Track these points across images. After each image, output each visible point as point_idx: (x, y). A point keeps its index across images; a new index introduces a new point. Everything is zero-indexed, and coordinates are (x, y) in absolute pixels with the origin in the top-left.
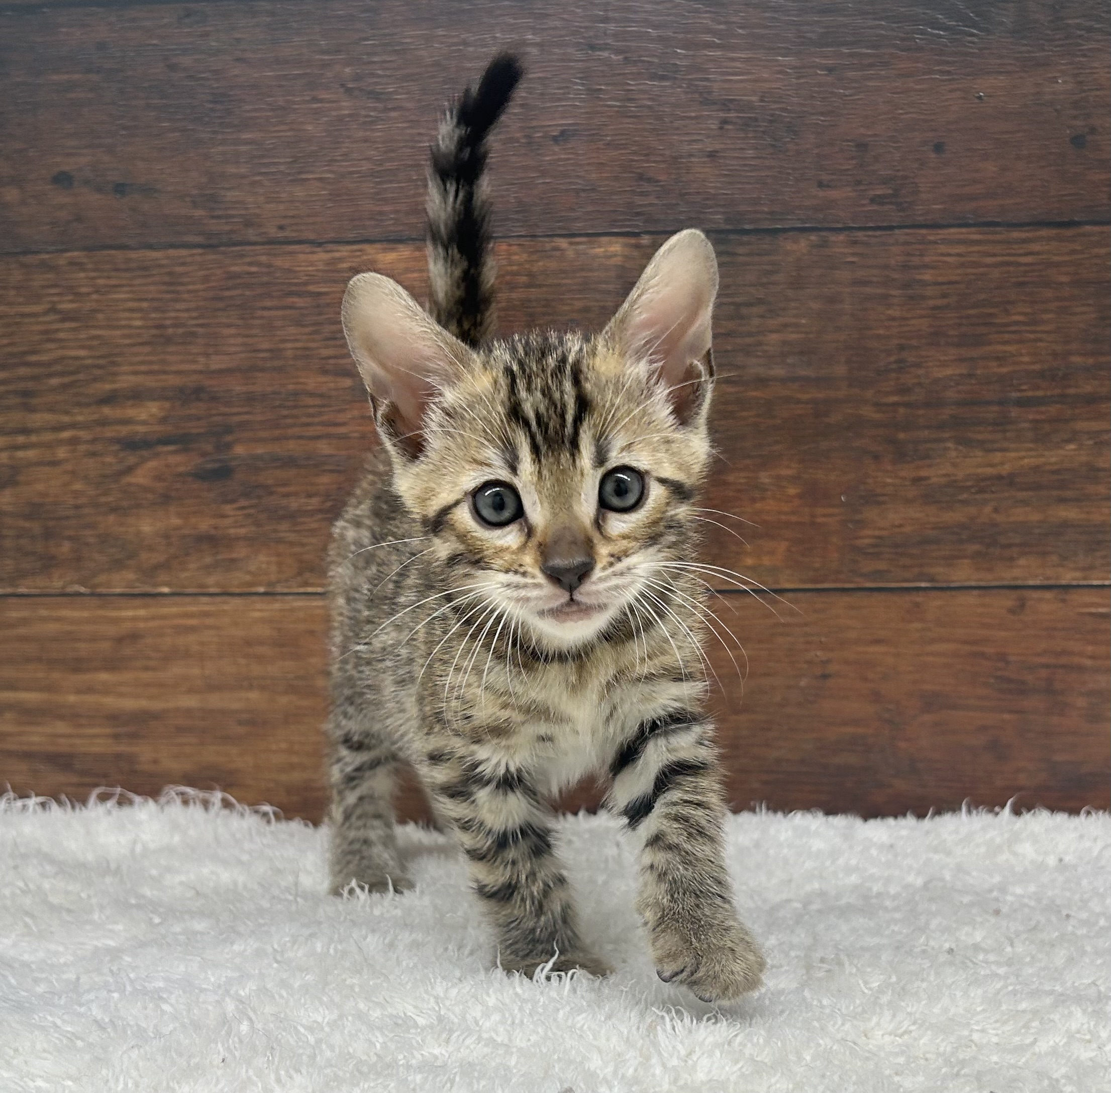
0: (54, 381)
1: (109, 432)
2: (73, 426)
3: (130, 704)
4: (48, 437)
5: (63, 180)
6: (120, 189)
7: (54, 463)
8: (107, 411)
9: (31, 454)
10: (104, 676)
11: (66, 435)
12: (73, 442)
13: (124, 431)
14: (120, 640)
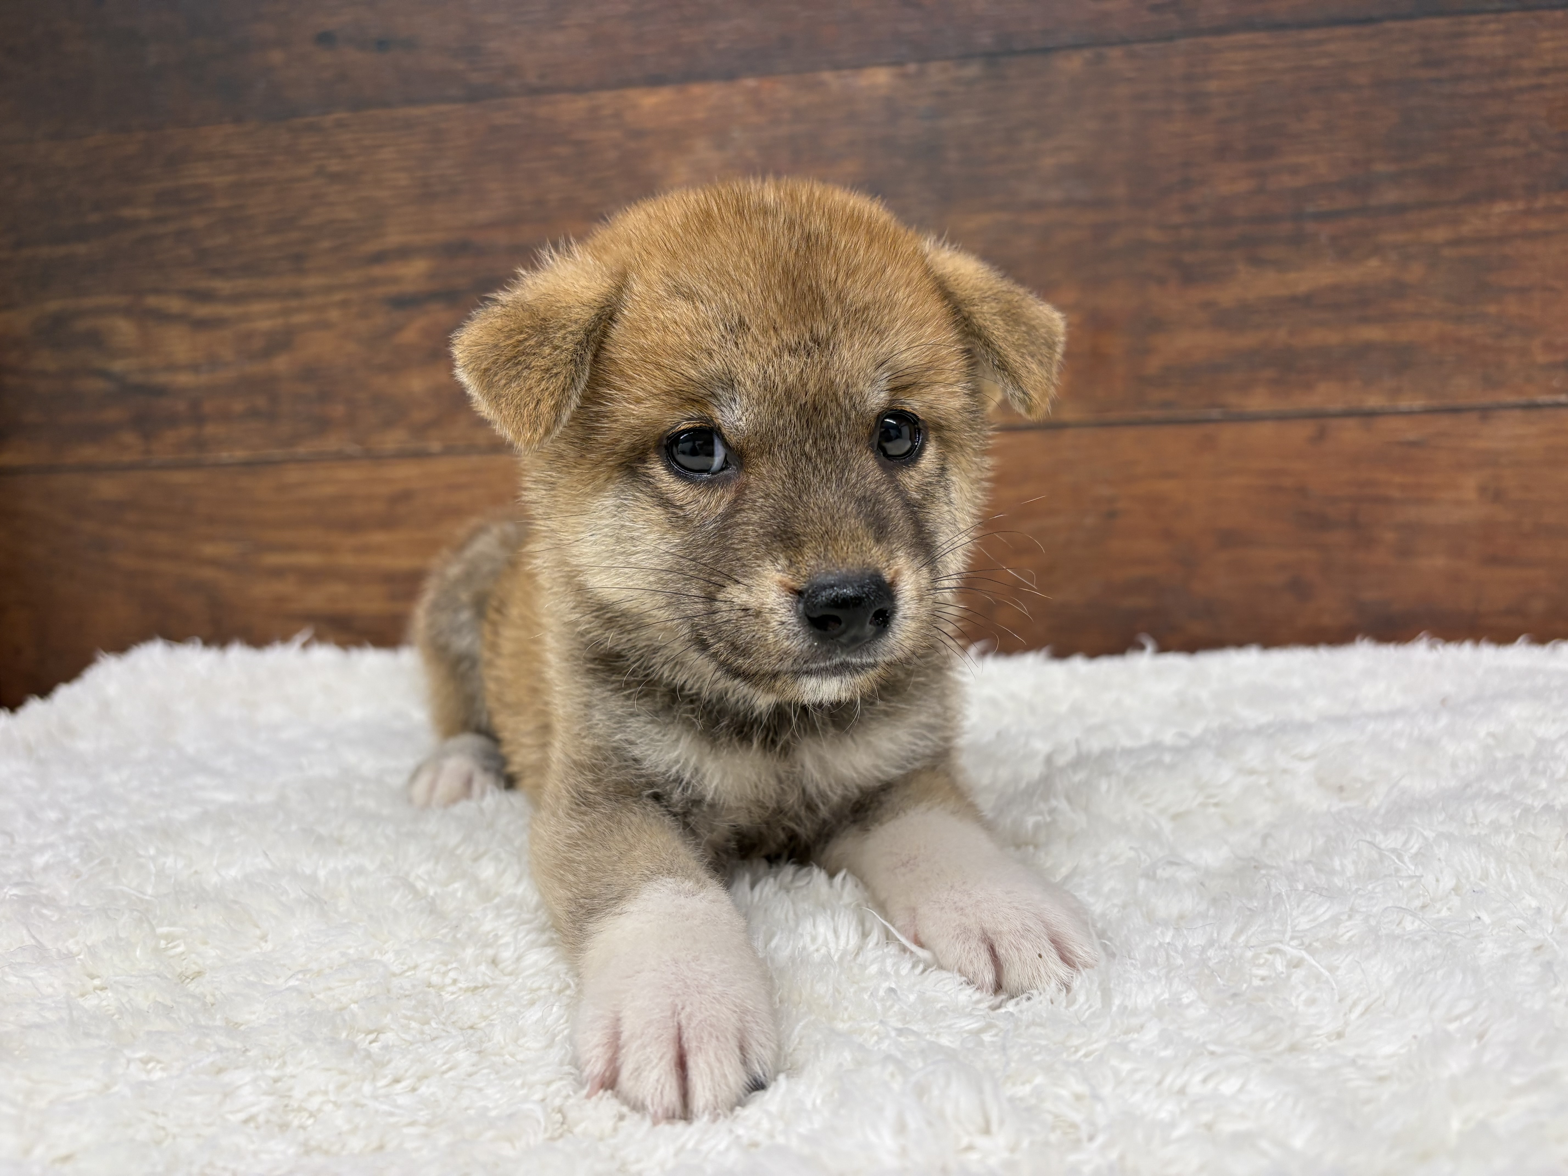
1: (380, 291)
2: (345, 287)
4: (319, 300)
5: (325, 39)
6: (382, 45)
8: (377, 271)
9: (304, 318)
10: (379, 537)
11: (338, 297)
12: (344, 304)
13: (393, 290)
14: (394, 500)
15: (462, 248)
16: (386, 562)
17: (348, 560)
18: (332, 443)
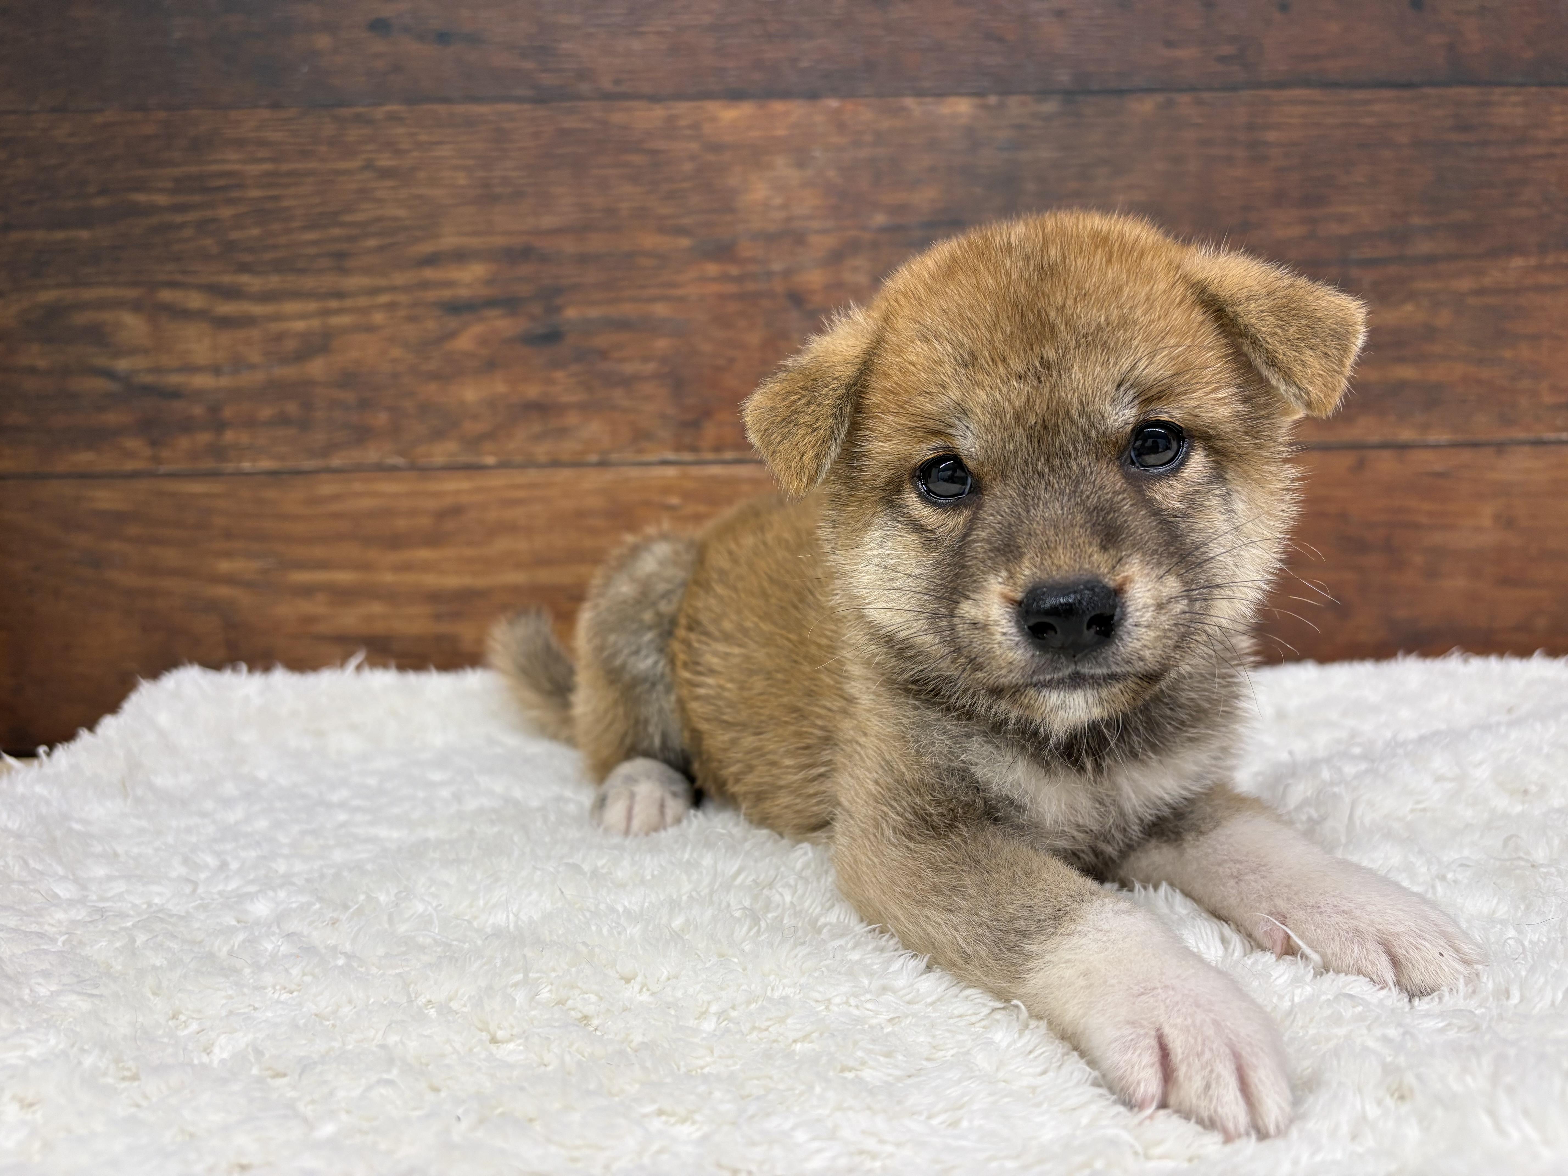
0: (372, 243)
1: (431, 295)
2: (392, 289)
3: (452, 581)
4: (363, 301)
5: (379, 26)
6: (443, 38)
8: (429, 273)
9: (345, 320)
10: (424, 554)
11: (384, 299)
12: (391, 306)
13: (446, 294)
14: (442, 515)
15: (525, 254)
16: (431, 580)
17: (388, 578)
18: (372, 454)
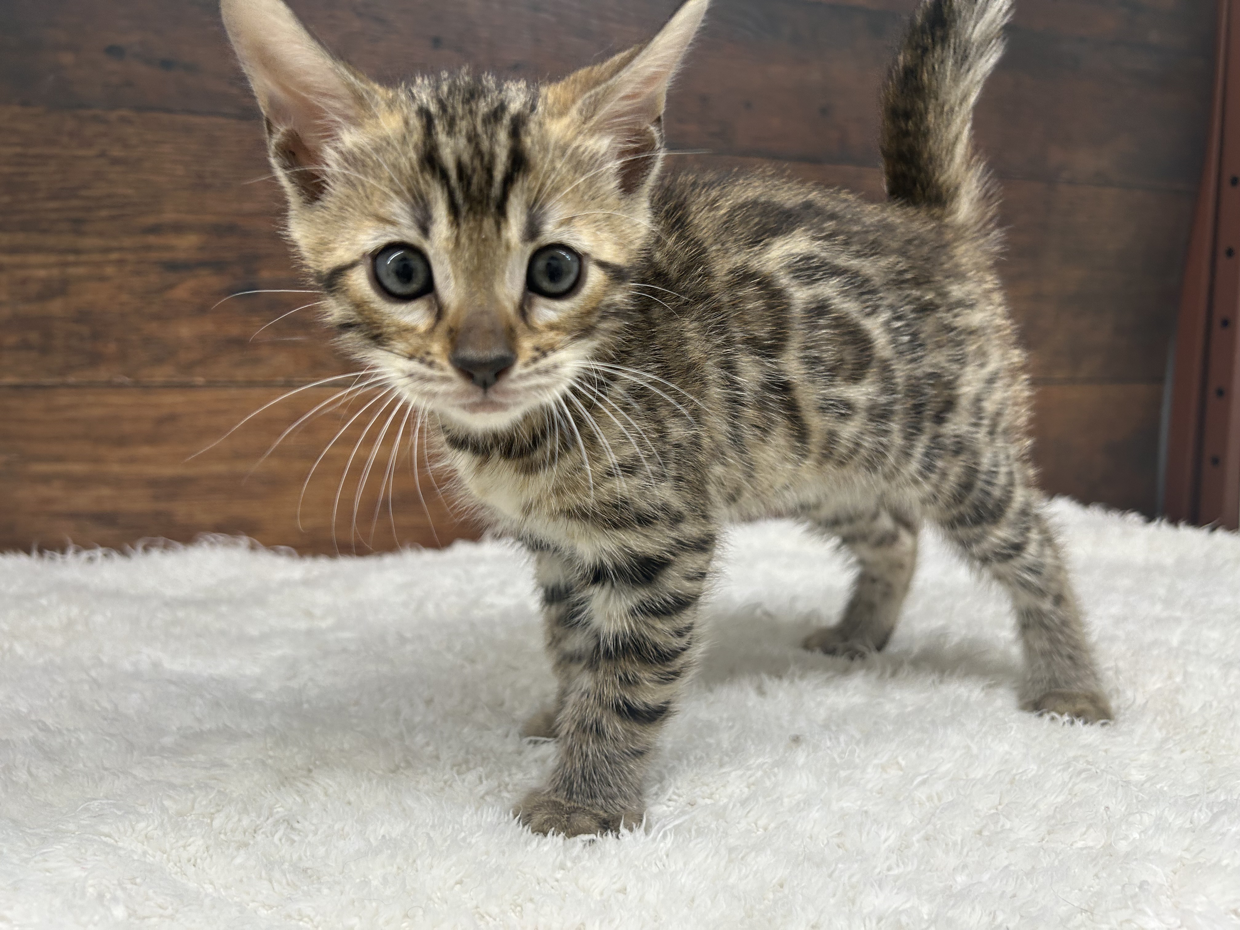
1: (154, 256)
2: (121, 249)
3: (168, 471)
5: (115, 51)
6: (167, 64)
7: (102, 279)
8: (152, 239)
9: (81, 271)
13: (166, 256)
15: (230, 229)
16: (152, 470)
17: (116, 468)
18: (103, 374)
